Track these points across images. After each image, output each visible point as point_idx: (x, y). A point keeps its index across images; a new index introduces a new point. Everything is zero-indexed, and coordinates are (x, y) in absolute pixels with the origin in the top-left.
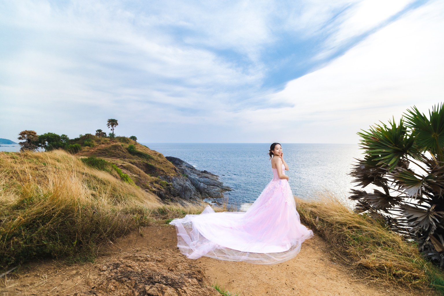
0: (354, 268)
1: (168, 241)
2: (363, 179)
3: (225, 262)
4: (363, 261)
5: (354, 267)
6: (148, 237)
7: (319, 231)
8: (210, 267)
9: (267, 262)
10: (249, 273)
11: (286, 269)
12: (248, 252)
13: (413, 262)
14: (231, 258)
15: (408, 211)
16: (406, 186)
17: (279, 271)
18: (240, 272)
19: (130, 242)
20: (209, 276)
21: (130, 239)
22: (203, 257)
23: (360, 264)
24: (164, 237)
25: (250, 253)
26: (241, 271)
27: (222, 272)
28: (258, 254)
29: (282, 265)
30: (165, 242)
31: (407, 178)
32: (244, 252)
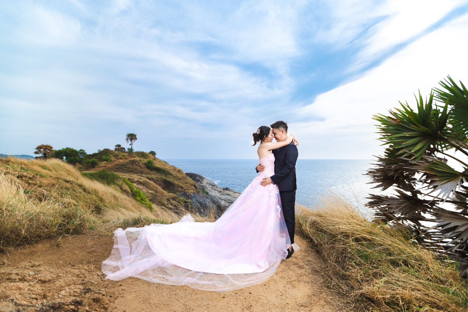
0: (352, 301)
1: (95, 254)
2: (383, 179)
3: (159, 286)
4: (366, 289)
5: (353, 298)
6: (68, 247)
7: (317, 246)
8: (130, 293)
9: (221, 287)
10: (181, 305)
11: (245, 299)
12: (202, 272)
13: (448, 293)
14: (172, 280)
15: (443, 218)
16: (438, 181)
17: (231, 303)
18: (169, 303)
19: (32, 253)
20: (116, 308)
21: (35, 250)
22: (130, 278)
23: (362, 294)
24: (92, 249)
25: (205, 273)
26: (171, 301)
27: (140, 302)
28: (215, 275)
29: (243, 292)
30: (91, 255)
31: (439, 170)
32: (196, 272)
